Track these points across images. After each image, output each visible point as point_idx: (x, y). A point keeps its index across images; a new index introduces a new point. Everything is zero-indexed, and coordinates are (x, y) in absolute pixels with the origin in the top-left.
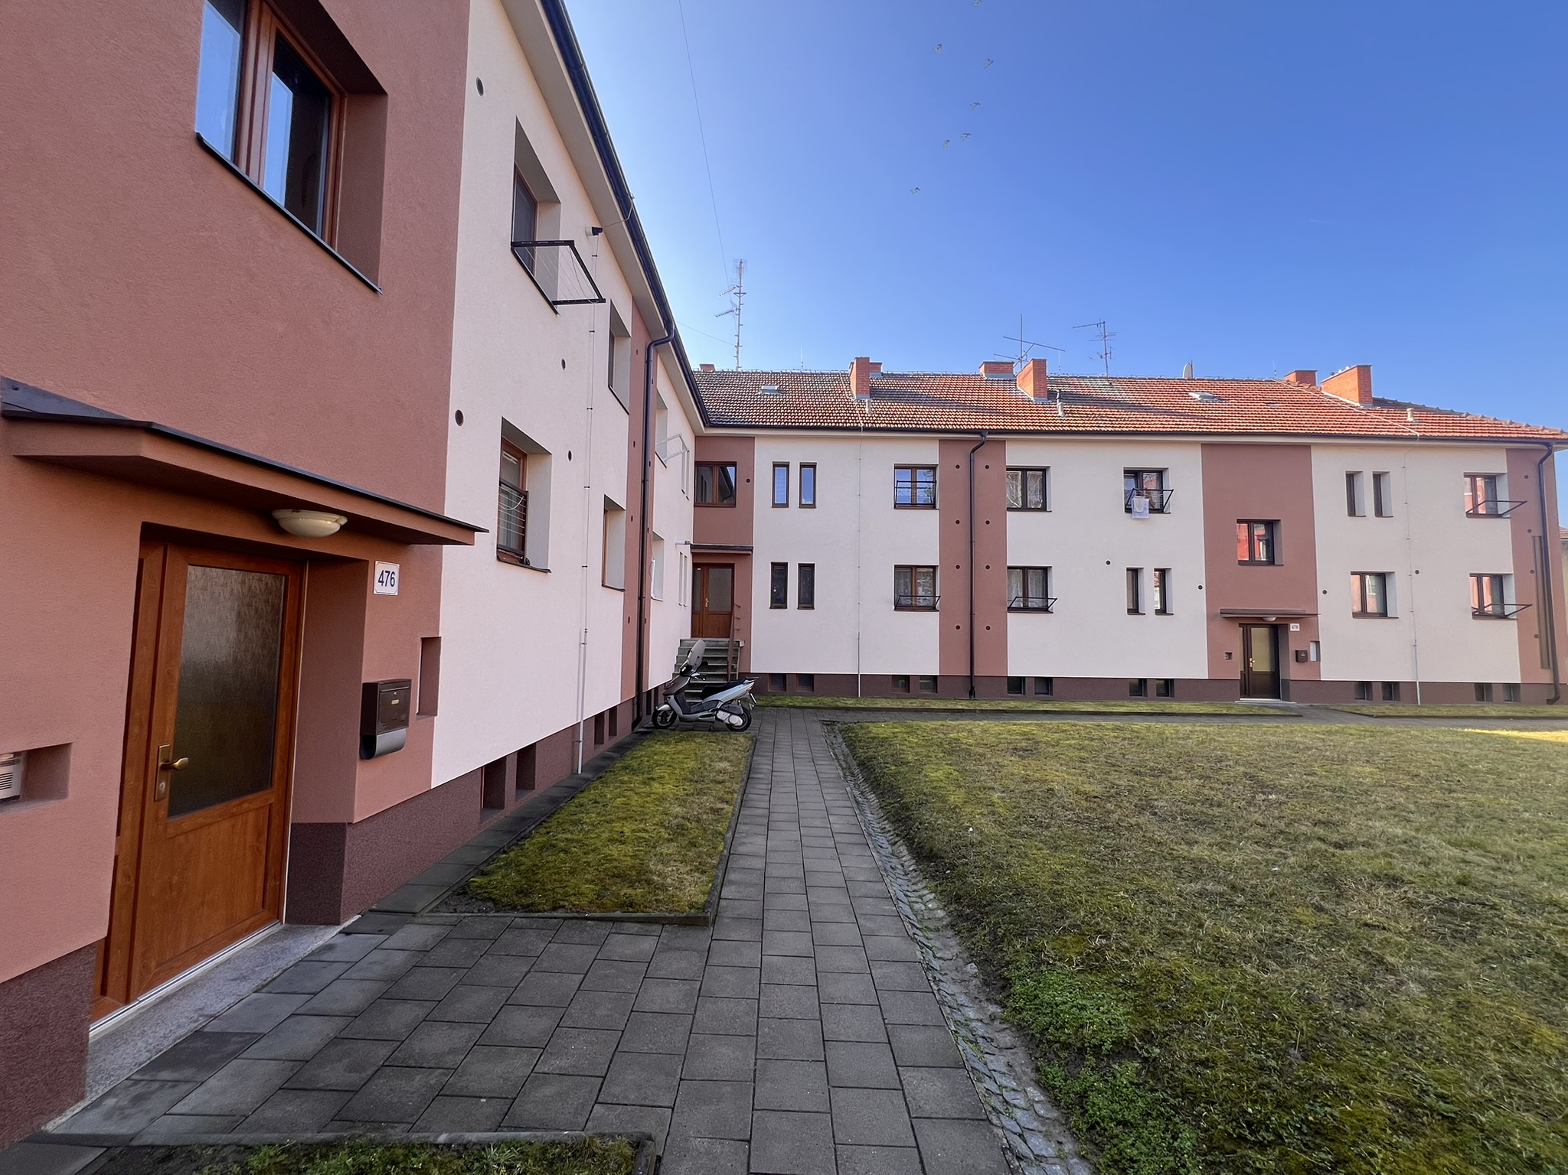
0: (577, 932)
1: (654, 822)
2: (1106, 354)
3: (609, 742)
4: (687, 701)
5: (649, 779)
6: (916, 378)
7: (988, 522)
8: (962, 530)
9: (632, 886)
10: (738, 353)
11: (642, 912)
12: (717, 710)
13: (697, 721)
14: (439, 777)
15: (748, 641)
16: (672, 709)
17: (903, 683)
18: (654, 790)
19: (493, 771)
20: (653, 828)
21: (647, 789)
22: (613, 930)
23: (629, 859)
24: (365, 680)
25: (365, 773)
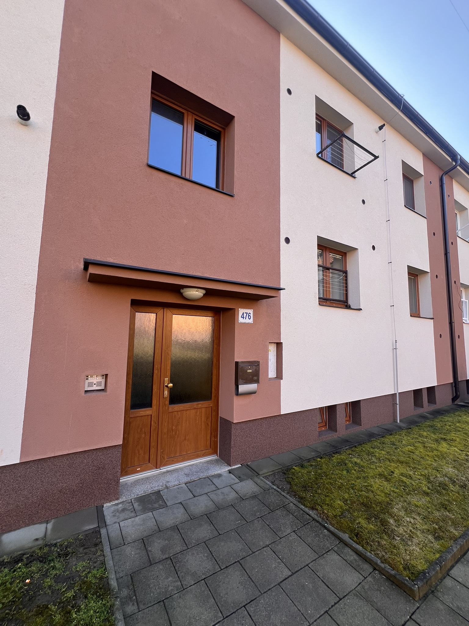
0: (314, 534)
1: (423, 473)
3: (426, 408)
5: (442, 439)
9: (368, 519)
11: (363, 546)
18: (440, 449)
20: (419, 477)
21: (434, 446)
22: (336, 548)
23: (383, 495)
24: (236, 360)
25: (237, 402)
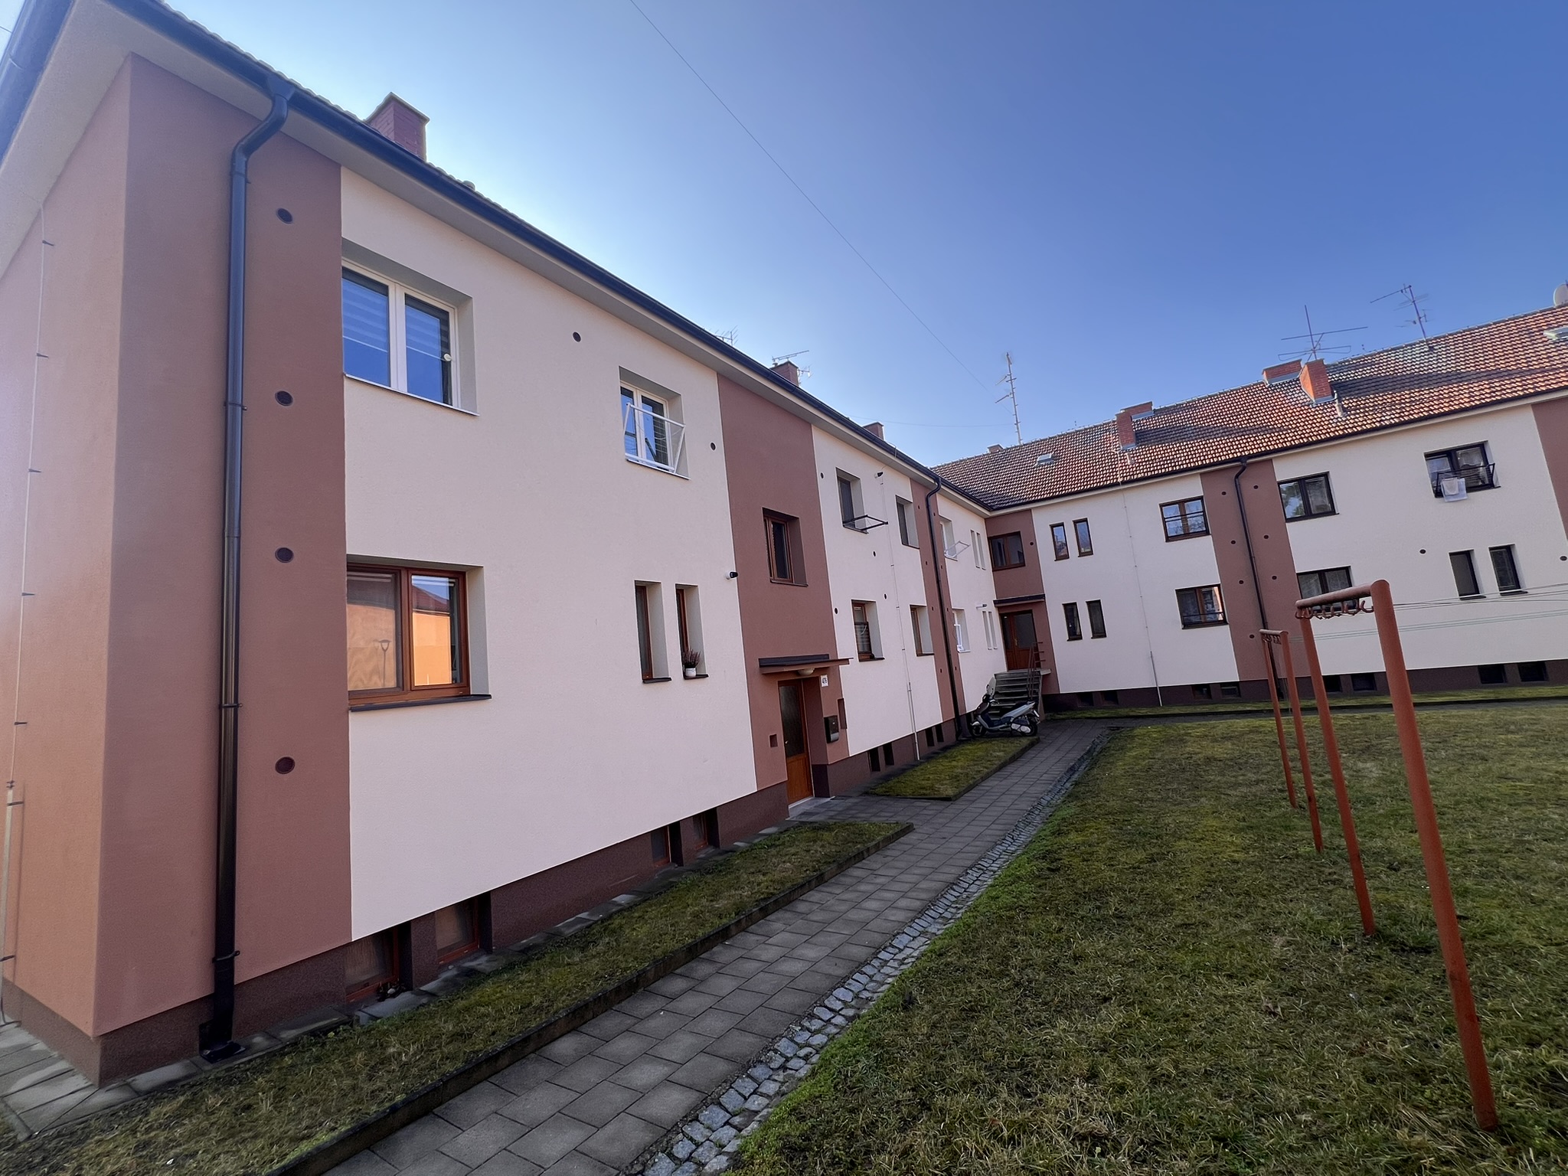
0: (904, 801)
1: (945, 774)
2: (1420, 318)
3: (937, 746)
4: (992, 719)
6: (1190, 406)
7: (1266, 537)
8: (1241, 547)
9: (926, 791)
10: (1018, 428)
11: (928, 796)
12: (1011, 723)
13: (998, 730)
14: (854, 750)
15: (1053, 668)
16: (981, 725)
17: (1202, 692)
18: (952, 764)
19: (873, 753)
22: (916, 801)
24: (824, 716)
25: (829, 748)
